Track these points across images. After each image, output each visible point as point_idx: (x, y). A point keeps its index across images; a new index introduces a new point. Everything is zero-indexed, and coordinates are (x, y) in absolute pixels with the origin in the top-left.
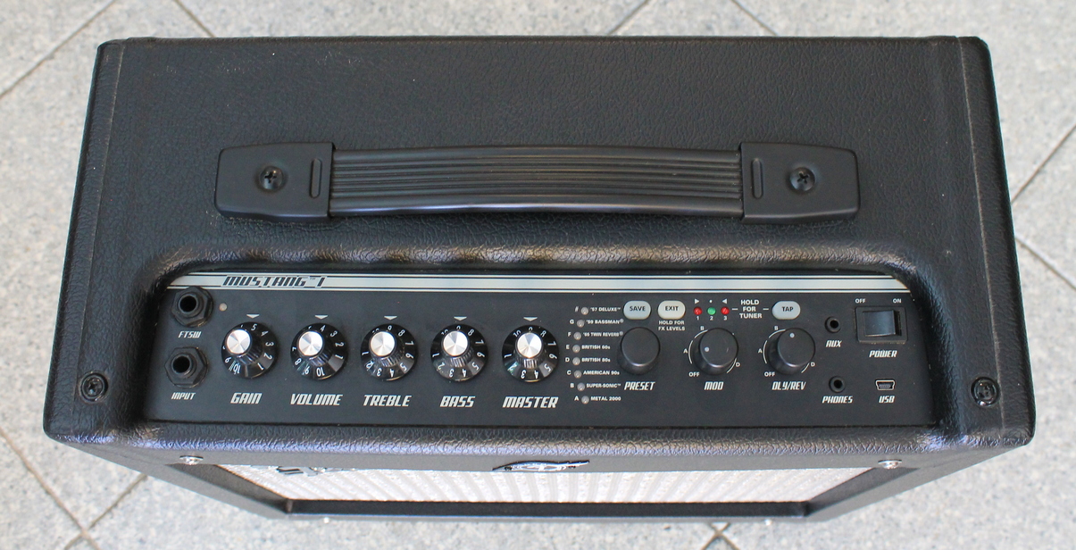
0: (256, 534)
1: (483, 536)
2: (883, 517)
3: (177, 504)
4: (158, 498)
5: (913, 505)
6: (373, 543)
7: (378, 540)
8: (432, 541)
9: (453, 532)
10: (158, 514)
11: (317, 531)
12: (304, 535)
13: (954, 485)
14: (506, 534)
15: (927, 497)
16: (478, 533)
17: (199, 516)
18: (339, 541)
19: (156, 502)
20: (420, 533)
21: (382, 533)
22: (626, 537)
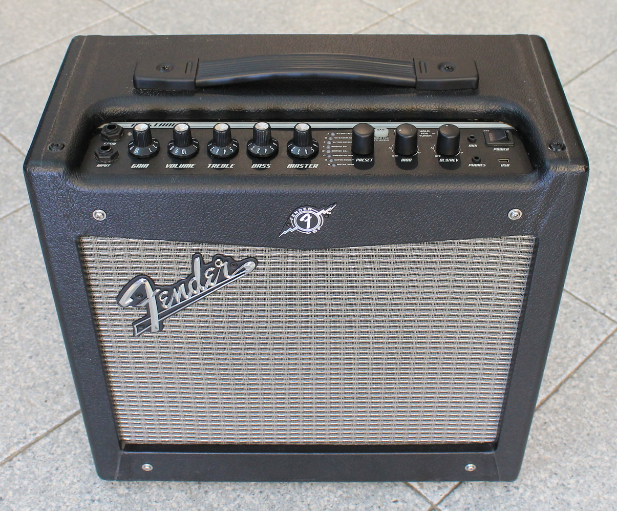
0: (88, 497)
1: (257, 503)
2: (557, 498)
3: (32, 476)
4: (18, 472)
5: (579, 491)
6: (175, 505)
7: (178, 503)
8: (218, 505)
9: (235, 500)
10: (16, 482)
11: (133, 496)
12: (123, 498)
13: (609, 480)
14: (275, 502)
15: (589, 486)
16: (254, 501)
17: (47, 484)
18: (149, 503)
19: (17, 475)
20: (211, 500)
21: (182, 499)
22: (364, 507)
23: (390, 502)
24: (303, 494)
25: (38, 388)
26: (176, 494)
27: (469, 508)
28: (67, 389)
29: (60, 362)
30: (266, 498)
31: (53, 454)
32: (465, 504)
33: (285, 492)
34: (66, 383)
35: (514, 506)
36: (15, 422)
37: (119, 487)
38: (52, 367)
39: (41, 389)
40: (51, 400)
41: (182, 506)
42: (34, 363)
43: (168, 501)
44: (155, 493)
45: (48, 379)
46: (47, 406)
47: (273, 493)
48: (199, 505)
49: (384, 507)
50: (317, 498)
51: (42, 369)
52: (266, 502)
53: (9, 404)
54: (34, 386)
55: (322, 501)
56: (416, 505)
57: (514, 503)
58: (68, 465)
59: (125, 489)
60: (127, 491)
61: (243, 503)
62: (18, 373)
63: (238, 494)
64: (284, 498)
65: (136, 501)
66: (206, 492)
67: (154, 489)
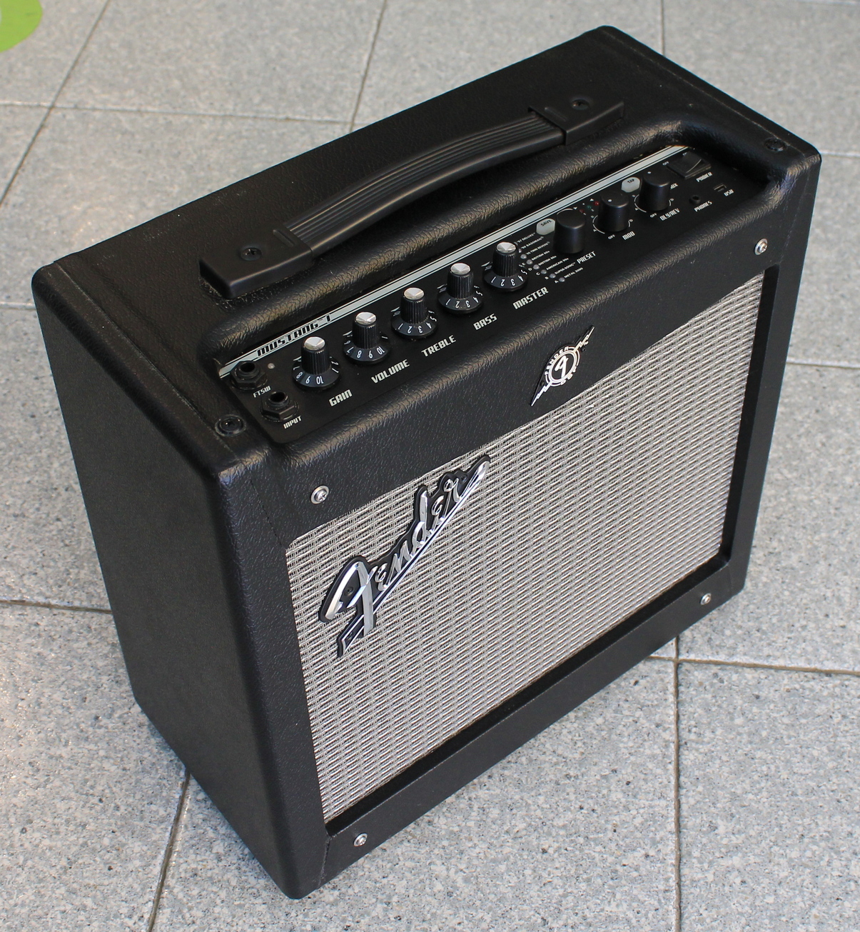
1: (498, 791)
2: (778, 570)
5: (790, 549)
6: (410, 864)
7: (412, 859)
8: (459, 826)
9: (471, 807)
11: (350, 891)
12: (342, 904)
13: (804, 520)
14: (515, 776)
15: (794, 538)
16: (493, 792)
18: (378, 885)
20: (444, 827)
21: (411, 851)
22: (611, 711)
23: (631, 687)
24: (537, 745)
25: (80, 861)
26: (399, 851)
27: (710, 638)
28: (122, 833)
29: (74, 807)
30: (502, 778)
31: (194, 922)
32: (703, 636)
33: (515, 758)
34: (114, 828)
35: (748, 605)
36: (95, 924)
37: (321, 895)
38: (68, 822)
39: (86, 859)
40: (115, 862)
41: (420, 859)
42: (37, 835)
43: (397, 866)
44: (373, 869)
45: (81, 841)
46: (117, 873)
47: (504, 768)
48: (437, 842)
49: (631, 697)
50: (555, 738)
51: (58, 833)
52: (507, 783)
53: (63, 908)
54: (70, 863)
55: (562, 737)
56: (659, 672)
57: (745, 603)
58: (229, 920)
59: (332, 892)
60: (336, 893)
61: (484, 803)
62: (30, 863)
63: (466, 797)
64: (522, 764)
65: (359, 894)
66: (430, 822)
67: (367, 866)
